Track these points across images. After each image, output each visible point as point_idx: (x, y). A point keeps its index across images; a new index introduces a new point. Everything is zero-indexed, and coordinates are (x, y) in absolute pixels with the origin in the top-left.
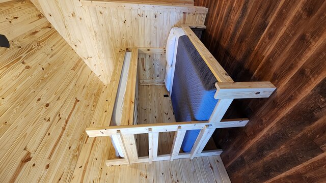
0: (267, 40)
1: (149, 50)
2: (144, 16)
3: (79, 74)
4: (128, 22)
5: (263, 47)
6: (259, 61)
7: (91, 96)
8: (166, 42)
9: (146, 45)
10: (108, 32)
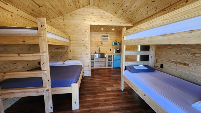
0: (92, 97)
1: (70, 51)
2: (86, 49)
3: (56, 12)
4: (83, 42)
5: (89, 97)
6: (84, 99)
7: (39, 14)
8: (75, 59)
9: (73, 50)
10: (78, 32)
